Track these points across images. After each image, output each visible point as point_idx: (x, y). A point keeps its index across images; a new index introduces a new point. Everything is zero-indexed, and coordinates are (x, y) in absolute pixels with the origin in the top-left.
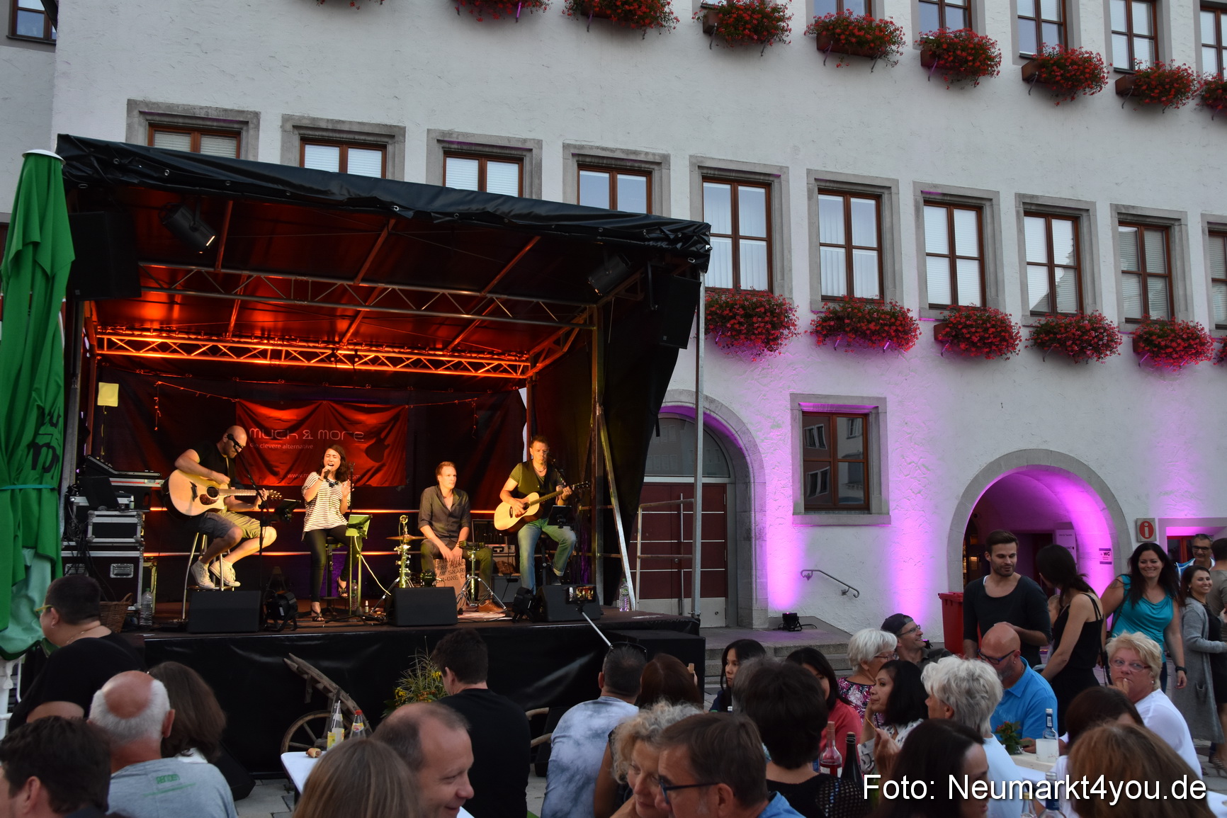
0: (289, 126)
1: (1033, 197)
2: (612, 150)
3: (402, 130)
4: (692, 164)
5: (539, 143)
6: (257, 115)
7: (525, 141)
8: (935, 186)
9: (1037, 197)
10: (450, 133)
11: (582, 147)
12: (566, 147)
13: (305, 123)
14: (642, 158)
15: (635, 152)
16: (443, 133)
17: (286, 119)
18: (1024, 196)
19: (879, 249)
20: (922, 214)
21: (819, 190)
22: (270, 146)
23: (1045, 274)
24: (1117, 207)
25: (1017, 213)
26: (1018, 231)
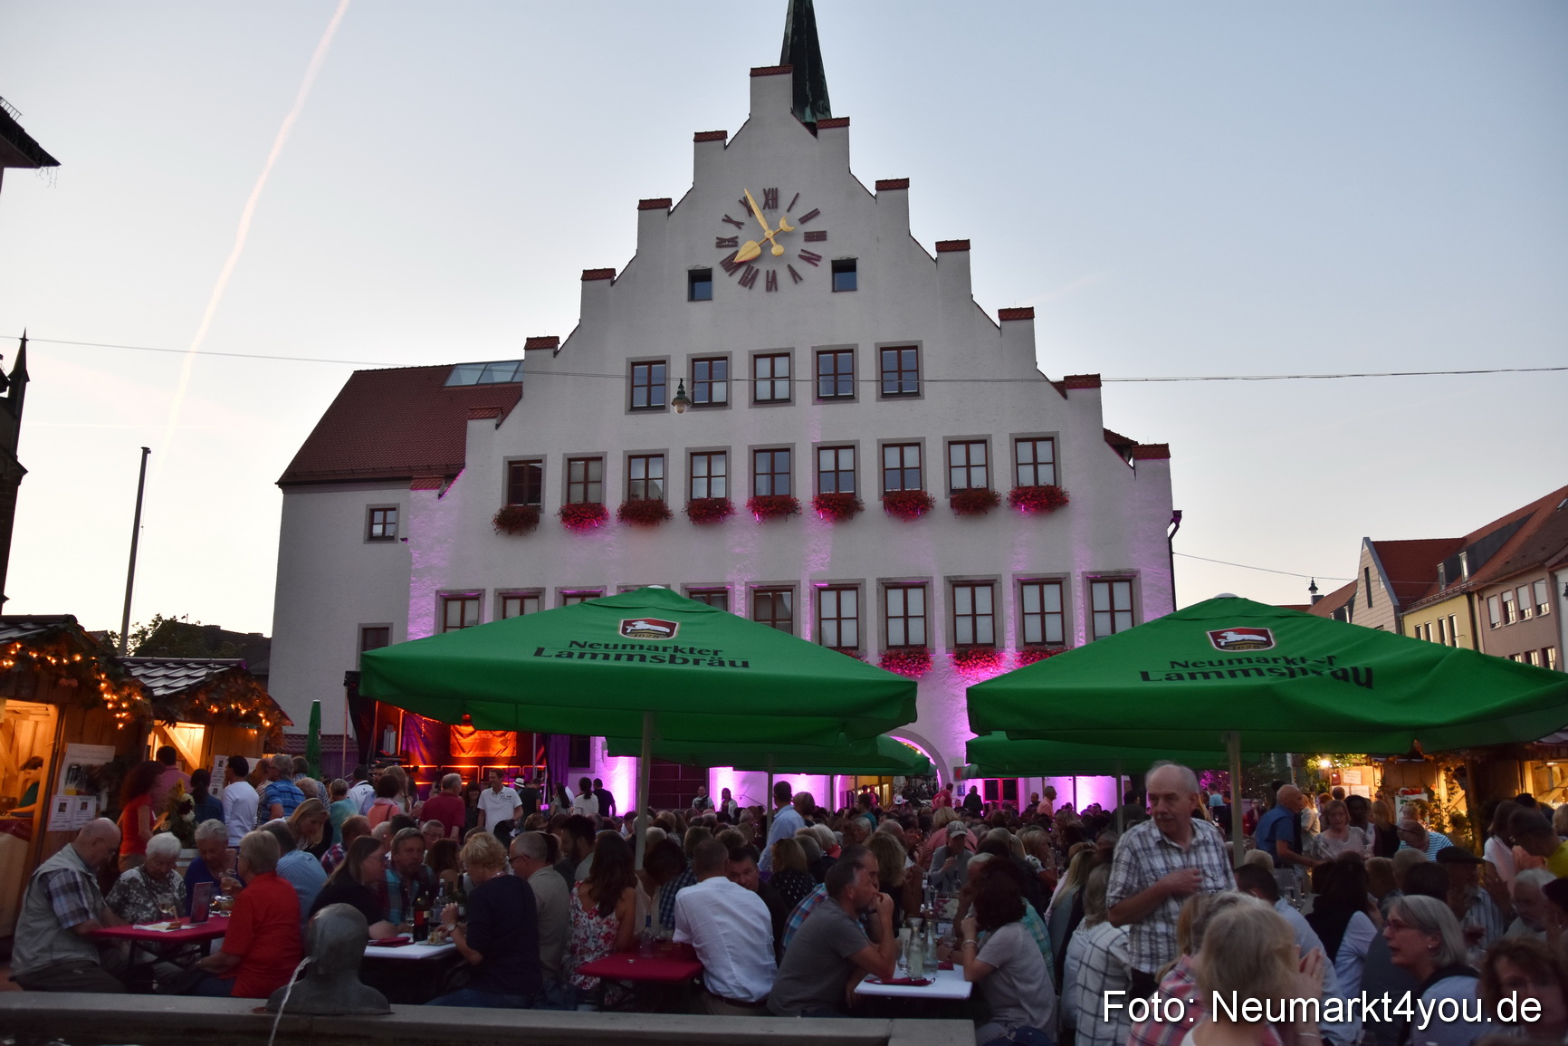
0: (497, 594)
1: (888, 579)
3: (544, 589)
4: (683, 588)
6: (484, 590)
7: (599, 587)
10: (565, 588)
11: (626, 586)
12: (618, 586)
13: (503, 591)
16: (562, 588)
17: (496, 590)
18: (882, 579)
19: (791, 620)
20: (817, 598)
21: (756, 592)
22: (490, 602)
23: (901, 622)
24: (948, 577)
25: (878, 590)
26: (878, 600)
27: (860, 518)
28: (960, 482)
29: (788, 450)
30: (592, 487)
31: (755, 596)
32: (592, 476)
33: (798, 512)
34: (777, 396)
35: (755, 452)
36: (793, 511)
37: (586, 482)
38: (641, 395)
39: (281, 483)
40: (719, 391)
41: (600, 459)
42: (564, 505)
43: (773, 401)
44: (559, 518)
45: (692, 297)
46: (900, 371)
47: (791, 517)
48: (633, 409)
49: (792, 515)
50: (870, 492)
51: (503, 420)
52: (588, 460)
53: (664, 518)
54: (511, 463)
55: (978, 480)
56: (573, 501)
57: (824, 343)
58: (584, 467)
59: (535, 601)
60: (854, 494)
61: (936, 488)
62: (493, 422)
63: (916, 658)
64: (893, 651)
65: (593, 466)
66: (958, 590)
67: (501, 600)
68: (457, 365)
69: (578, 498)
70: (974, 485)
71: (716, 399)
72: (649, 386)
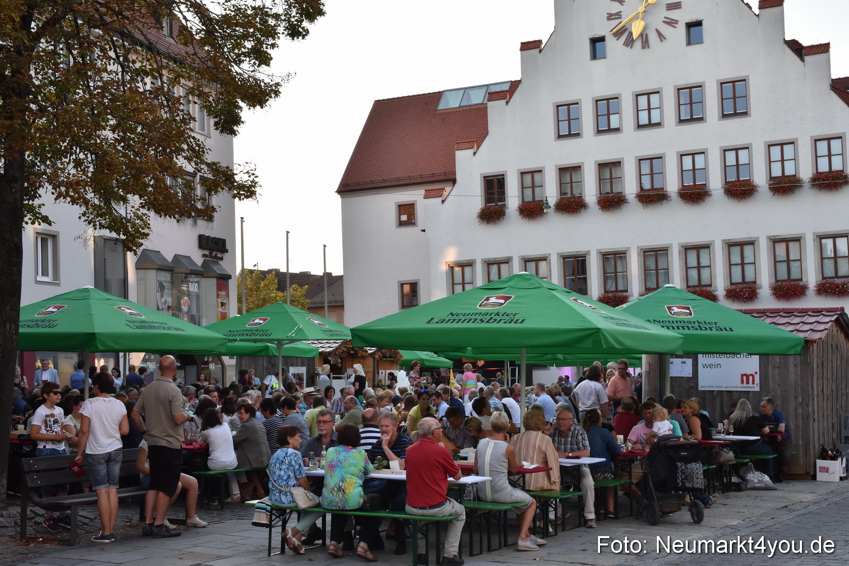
0: (483, 262)
1: (729, 240)
2: (572, 252)
3: (512, 257)
4: (597, 252)
5: (550, 254)
6: (475, 260)
7: (545, 254)
8: (687, 243)
9: (731, 239)
10: (525, 256)
11: (562, 253)
12: (557, 254)
13: (487, 260)
14: (581, 253)
15: (579, 252)
16: (523, 256)
17: (482, 260)
19: (668, 269)
20: (684, 254)
21: (644, 252)
22: (479, 268)
23: (739, 267)
24: (770, 237)
25: (723, 247)
26: (723, 254)
27: (708, 200)
28: (777, 172)
29: (661, 158)
30: (537, 190)
31: (644, 255)
32: (537, 183)
33: (669, 199)
34: (653, 121)
35: (640, 160)
36: (666, 199)
37: (533, 187)
38: (564, 127)
39: (340, 191)
40: (614, 121)
41: (541, 171)
42: (521, 202)
43: (650, 125)
44: (517, 213)
45: (594, 56)
46: (735, 98)
47: (664, 202)
48: (560, 137)
49: (665, 201)
50: (715, 182)
51: (478, 148)
52: (533, 172)
53: (583, 209)
54: (485, 177)
55: (790, 171)
56: (526, 200)
57: (682, 83)
58: (531, 177)
59: (507, 265)
60: (705, 185)
61: (760, 178)
62: (471, 151)
63: (747, 291)
64: (733, 287)
65: (536, 176)
66: (777, 245)
67: (486, 265)
68: (444, 91)
69: (529, 197)
70: (787, 173)
71: (612, 127)
72: (569, 120)
